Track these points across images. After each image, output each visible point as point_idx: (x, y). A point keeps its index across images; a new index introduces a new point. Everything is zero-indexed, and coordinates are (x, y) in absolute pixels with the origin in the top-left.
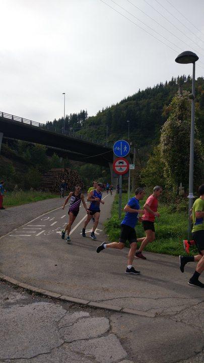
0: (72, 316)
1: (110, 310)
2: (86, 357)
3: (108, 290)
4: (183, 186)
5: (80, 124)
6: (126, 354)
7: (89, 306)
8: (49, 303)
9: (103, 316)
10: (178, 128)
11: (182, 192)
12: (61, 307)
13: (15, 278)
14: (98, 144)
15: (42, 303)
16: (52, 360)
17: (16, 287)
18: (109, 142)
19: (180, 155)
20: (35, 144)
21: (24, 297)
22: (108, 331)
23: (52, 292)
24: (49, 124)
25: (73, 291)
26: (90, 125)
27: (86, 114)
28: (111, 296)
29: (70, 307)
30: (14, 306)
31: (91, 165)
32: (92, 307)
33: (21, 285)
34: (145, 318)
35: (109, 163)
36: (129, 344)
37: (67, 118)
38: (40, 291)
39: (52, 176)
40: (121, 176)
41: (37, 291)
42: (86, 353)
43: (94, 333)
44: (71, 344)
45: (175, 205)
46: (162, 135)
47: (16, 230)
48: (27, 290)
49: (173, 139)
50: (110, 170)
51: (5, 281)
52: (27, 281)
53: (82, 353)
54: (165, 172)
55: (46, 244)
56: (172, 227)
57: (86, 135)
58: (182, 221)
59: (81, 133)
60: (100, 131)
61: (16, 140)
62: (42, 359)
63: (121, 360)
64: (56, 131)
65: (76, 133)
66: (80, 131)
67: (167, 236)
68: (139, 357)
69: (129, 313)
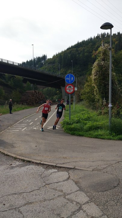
0: (48, 172)
1: (68, 168)
2: (58, 191)
3: (66, 158)
4: (105, 100)
5: (42, 63)
6: (79, 188)
7: (57, 166)
9: (65, 171)
10: (102, 66)
11: (105, 103)
12: (42, 167)
13: (14, 154)
14: (54, 75)
15: (31, 166)
16: (41, 192)
17: (15, 159)
18: (61, 74)
19: (103, 82)
20: (16, 76)
21: (21, 163)
22: (68, 178)
23: (35, 160)
24: (24, 63)
25: (47, 159)
26: (48, 64)
27: (46, 57)
28: (68, 161)
29: (47, 167)
30: (16, 168)
31: (50, 88)
32: (58, 167)
33: (18, 157)
34: (87, 171)
35: (61, 87)
36: (80, 184)
37: (34, 60)
38: (29, 160)
39: (27, 95)
40: (70, 95)
41: (27, 160)
42: (58, 189)
43: (61, 180)
44: (49, 185)
45: (101, 111)
46: (93, 70)
48: (22, 160)
49: (99, 72)
50: (61, 91)
51: (8, 155)
53: (56, 189)
54: (95, 91)
55: (28, 135)
56: (100, 123)
57: (47, 69)
58: (105, 120)
59: (43, 69)
60: (55, 67)
61: (4, 74)
62: (35, 192)
63: (76, 191)
64: (28, 68)
65: (41, 68)
66: (43, 67)
67: (97, 128)
68: (85, 190)
69: (79, 169)
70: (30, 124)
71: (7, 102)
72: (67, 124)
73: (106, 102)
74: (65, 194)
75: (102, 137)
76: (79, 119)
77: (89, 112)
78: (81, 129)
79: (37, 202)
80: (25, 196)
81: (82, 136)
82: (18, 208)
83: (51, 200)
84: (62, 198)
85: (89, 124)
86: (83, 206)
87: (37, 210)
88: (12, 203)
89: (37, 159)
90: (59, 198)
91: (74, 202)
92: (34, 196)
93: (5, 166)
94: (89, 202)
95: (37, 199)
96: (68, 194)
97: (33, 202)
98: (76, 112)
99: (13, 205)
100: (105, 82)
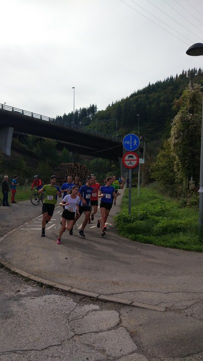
0: (83, 309)
1: (120, 303)
2: (97, 349)
3: (117, 283)
4: (193, 180)
5: (89, 118)
6: (136, 347)
7: (99, 299)
8: (60, 296)
9: (113, 310)
10: (189, 121)
11: (192, 186)
12: (72, 299)
13: (26, 271)
14: (107, 138)
15: (53, 296)
16: (63, 351)
17: (27, 280)
18: (119, 136)
19: (191, 149)
20: (45, 138)
21: (35, 290)
22: (118, 324)
23: (62, 284)
24: (59, 118)
25: (83, 284)
26: (99, 119)
27: (96, 108)
28: (121, 290)
29: (80, 300)
30: (26, 299)
31: (100, 159)
32: (102, 300)
33: (32, 277)
34: (154, 312)
35: (119, 157)
36: (138, 338)
37: (77, 112)
38: (50, 283)
39: (62, 170)
40: (130, 170)
41: (47, 284)
42: (96, 345)
43: (104, 327)
44: (81, 336)
45: (185, 199)
46: (172, 129)
47: (27, 223)
48: (38, 283)
49: (183, 132)
50: (119, 164)
51: (16, 274)
52: (38, 274)
53: (92, 346)
54: (175, 166)
56: (183, 222)
57: (96, 129)
58: (192, 215)
59: (90, 127)
60: (109, 125)
61: (27, 134)
62: (52, 350)
63: (131, 353)
64: (65, 125)
65: (86, 127)
66: (90, 125)
67: (177, 230)
68: (149, 350)
69: (139, 307)
72: (124, 221)
73: (194, 185)
74: (109, 358)
75: (185, 247)
76: (146, 212)
77: (164, 202)
78: (147, 231)
81: (150, 243)
85: (163, 222)
89: (65, 283)
92: (50, 359)
93: (7, 294)
96: (114, 359)
98: (141, 200)
100: (194, 150)
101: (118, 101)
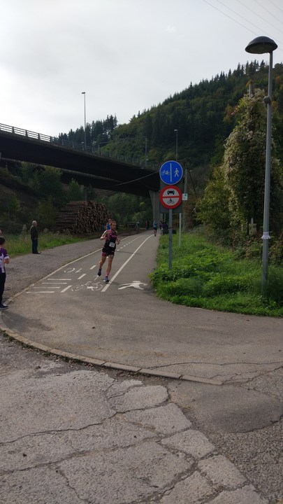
0: (122, 385)
1: (166, 377)
2: (144, 427)
3: (161, 355)
4: (254, 223)
5: (106, 136)
6: (191, 423)
7: (140, 374)
9: (158, 385)
10: (249, 141)
11: (253, 231)
12: (107, 375)
13: (44, 344)
14: (134, 164)
15: (83, 372)
16: (105, 430)
17: (48, 354)
18: (149, 161)
19: (251, 179)
20: (45, 166)
21: (59, 365)
22: (167, 400)
23: (92, 358)
24: (63, 137)
25: (120, 357)
26: (120, 137)
27: (116, 121)
28: (167, 362)
29: (118, 375)
30: (49, 376)
31: (124, 194)
32: (144, 375)
33: (53, 351)
34: (209, 386)
35: (150, 191)
36: (193, 414)
37: (88, 128)
38: (78, 357)
39: (70, 211)
40: (171, 211)
41: (74, 358)
42: (143, 423)
43: (150, 403)
44: (124, 414)
45: (244, 248)
46: (226, 152)
48: (62, 357)
49: (241, 157)
50: (151, 202)
51: (32, 347)
53: (138, 424)
54: (230, 203)
55: (76, 302)
56: (241, 278)
57: (116, 151)
58: (253, 269)
59: (108, 149)
60: (135, 144)
61: (19, 161)
62: (92, 430)
63: (185, 430)
64: (74, 147)
65: (102, 148)
66: (107, 146)
67: (233, 289)
68: (206, 426)
69: (190, 381)
70: (80, 278)
71: (24, 227)
72: (164, 279)
73: (255, 229)
74: (160, 435)
75: (245, 310)
76: (192, 267)
77: (216, 252)
78: (197, 292)
79: (98, 451)
80: (70, 438)
81: (199, 307)
82: (56, 463)
83: (128, 447)
84: (153, 444)
85: (215, 279)
86: (201, 464)
87: (98, 469)
88: (42, 453)
89: (96, 357)
90: (146, 445)
91: (180, 454)
92: (91, 438)
93: (26, 371)
94: (214, 453)
95: (97, 445)
96: (166, 436)
97: (88, 452)
98: (183, 251)
99: (43, 457)
100: (255, 182)
101: (147, 110)
